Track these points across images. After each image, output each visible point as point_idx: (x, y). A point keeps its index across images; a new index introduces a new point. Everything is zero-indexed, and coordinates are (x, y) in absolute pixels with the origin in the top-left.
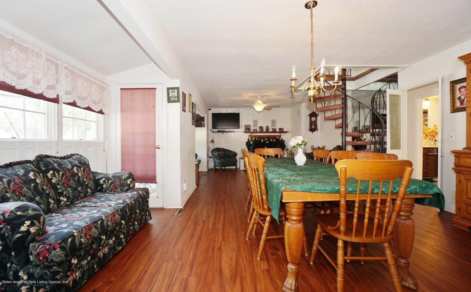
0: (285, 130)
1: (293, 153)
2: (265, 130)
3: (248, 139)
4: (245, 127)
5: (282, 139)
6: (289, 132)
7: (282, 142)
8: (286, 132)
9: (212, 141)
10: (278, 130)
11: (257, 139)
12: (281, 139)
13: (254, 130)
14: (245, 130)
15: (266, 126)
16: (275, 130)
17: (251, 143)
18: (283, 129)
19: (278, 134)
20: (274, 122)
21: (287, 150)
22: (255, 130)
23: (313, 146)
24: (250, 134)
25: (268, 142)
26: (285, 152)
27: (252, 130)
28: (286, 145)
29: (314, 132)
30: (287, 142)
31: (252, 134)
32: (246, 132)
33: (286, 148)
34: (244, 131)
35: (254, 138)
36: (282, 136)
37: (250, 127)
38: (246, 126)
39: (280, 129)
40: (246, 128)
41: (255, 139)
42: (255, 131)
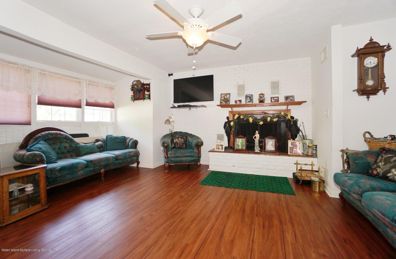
0: (296, 100)
1: (316, 146)
2: (256, 100)
3: (228, 118)
4: (221, 97)
5: (292, 118)
6: (305, 102)
7: (292, 123)
8: (300, 103)
9: (168, 122)
10: (282, 100)
11: (242, 117)
12: (289, 117)
13: (236, 101)
14: (221, 102)
15: (260, 93)
16: (276, 100)
17: (232, 123)
18: (293, 97)
19: (284, 108)
20: (275, 86)
21: (304, 139)
22: (238, 102)
23: (369, 133)
24: (230, 109)
25: (261, 123)
26: (297, 143)
27: (232, 102)
28: (301, 128)
29: (372, 97)
30: (303, 123)
31: (235, 109)
32: (222, 106)
33: (300, 133)
34: (219, 104)
35: (237, 116)
36: (292, 111)
37: (230, 97)
38: (223, 96)
39: (287, 98)
40: (223, 98)
41: (239, 118)
42: (239, 104)
